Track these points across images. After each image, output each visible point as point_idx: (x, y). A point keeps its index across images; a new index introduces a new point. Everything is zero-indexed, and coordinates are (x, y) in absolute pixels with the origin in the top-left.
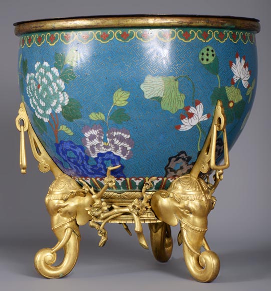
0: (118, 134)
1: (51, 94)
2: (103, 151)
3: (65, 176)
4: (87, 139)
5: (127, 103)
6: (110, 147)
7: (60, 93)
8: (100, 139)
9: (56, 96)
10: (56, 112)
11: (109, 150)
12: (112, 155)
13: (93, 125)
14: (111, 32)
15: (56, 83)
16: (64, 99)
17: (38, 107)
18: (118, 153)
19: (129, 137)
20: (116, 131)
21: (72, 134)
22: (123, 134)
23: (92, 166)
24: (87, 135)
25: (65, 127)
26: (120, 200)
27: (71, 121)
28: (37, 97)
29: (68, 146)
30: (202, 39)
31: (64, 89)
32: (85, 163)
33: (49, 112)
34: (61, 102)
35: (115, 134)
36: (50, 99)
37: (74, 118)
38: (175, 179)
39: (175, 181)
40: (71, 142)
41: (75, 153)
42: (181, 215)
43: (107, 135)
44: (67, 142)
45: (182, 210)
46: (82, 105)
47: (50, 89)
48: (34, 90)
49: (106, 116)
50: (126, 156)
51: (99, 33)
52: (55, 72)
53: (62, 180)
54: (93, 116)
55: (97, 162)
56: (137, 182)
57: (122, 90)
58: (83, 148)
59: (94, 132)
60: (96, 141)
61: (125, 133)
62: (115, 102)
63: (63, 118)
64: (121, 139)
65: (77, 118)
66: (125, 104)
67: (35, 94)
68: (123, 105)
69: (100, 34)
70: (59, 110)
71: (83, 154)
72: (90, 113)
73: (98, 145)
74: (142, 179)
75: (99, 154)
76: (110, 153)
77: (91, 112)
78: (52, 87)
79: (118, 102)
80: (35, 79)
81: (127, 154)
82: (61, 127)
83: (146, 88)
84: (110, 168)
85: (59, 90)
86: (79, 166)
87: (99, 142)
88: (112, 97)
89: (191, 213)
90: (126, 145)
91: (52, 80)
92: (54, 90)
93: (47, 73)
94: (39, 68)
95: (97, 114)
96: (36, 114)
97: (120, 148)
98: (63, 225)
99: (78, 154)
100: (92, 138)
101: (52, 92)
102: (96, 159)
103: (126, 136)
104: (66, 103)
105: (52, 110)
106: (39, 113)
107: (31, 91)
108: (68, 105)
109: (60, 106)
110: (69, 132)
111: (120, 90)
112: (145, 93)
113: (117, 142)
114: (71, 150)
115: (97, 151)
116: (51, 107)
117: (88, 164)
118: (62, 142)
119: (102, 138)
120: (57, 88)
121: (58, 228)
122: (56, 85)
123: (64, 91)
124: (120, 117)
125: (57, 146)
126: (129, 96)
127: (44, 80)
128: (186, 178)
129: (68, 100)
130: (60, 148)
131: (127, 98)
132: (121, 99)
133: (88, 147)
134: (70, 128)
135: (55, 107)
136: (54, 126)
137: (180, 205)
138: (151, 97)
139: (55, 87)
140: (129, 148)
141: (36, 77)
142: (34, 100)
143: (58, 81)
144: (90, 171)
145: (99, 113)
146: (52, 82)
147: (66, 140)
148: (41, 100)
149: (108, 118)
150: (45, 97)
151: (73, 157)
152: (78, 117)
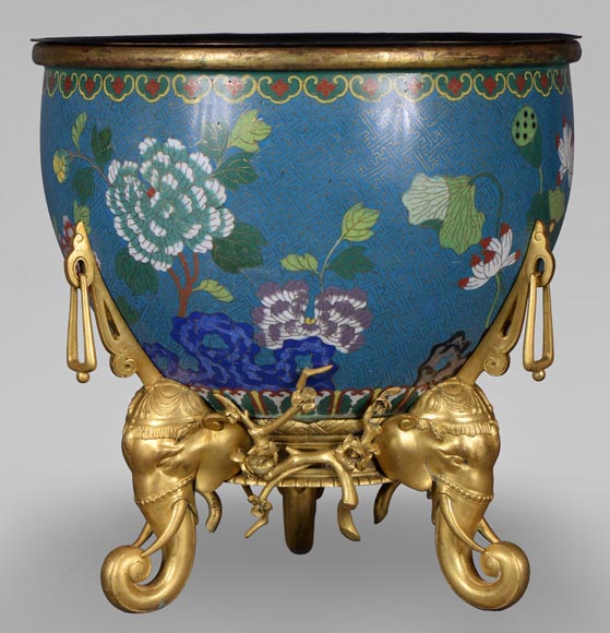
0: (340, 299)
1: (186, 211)
2: (299, 335)
3: (171, 383)
4: (267, 311)
5: (371, 233)
6: (318, 327)
7: (212, 210)
8: (297, 311)
9: (200, 216)
10: (196, 251)
11: (314, 334)
12: (317, 345)
13: (287, 281)
14: (340, 80)
15: (204, 188)
16: (223, 223)
17: (141, 238)
18: (333, 341)
19: (364, 305)
20: (338, 295)
21: (231, 298)
22: (352, 301)
23: (261, 367)
24: (268, 301)
25: (216, 283)
26: (306, 437)
27: (232, 272)
28: (141, 215)
29: (210, 325)
30: (515, 92)
31: (223, 201)
32: (246, 360)
33: (176, 249)
34: (213, 229)
35: (334, 300)
36: (183, 223)
37: (243, 265)
38: (429, 388)
39: (430, 393)
40: (222, 316)
41: (227, 339)
42: (442, 466)
43: (316, 302)
44: (210, 315)
45: (447, 457)
46: (267, 238)
47: (186, 200)
48: (134, 198)
49: (320, 263)
50: (348, 346)
51: (313, 80)
52: (200, 162)
53: (168, 395)
54: (291, 263)
55: (278, 359)
56: (355, 399)
57: (364, 207)
58: (250, 329)
59: (288, 296)
60: (287, 315)
61: (357, 299)
62: (344, 231)
63: (213, 263)
64: (346, 310)
65: (251, 266)
66: (366, 236)
67: (137, 209)
68: (362, 239)
69: (316, 82)
70: (206, 246)
71: (248, 342)
72: (284, 255)
73: (290, 325)
74: (367, 392)
75: (288, 343)
76: (315, 339)
77: (288, 253)
78: (192, 196)
79: (352, 233)
80: (138, 175)
81: (352, 342)
82: (203, 284)
83: (413, 201)
84: (308, 372)
85: (211, 202)
86: (227, 365)
87: (292, 317)
88: (341, 221)
89: (466, 462)
90: (353, 323)
91: (192, 180)
92: (195, 202)
93: (178, 165)
94: (152, 151)
95: (301, 258)
96: (132, 251)
97: (339, 330)
98: (169, 494)
99: (234, 340)
100: (279, 308)
101: (189, 208)
102: (277, 353)
103: (358, 305)
104: (226, 232)
105: (186, 247)
106: (140, 250)
107: (123, 201)
108: (230, 237)
109: (208, 237)
110: (225, 295)
111: (358, 206)
112: (411, 213)
113: (335, 316)
114: (217, 332)
115: (285, 335)
116: (184, 239)
117: (252, 362)
118: (195, 315)
119: (304, 308)
120: (205, 199)
121: (158, 500)
122: (202, 191)
123: (224, 206)
124: (351, 265)
125: (179, 322)
126: (378, 219)
127: (169, 180)
128: (454, 386)
129: (232, 227)
130: (184, 328)
131: (372, 224)
132: (359, 226)
133: (265, 327)
134: (227, 286)
135: (195, 241)
136: (183, 281)
137: (445, 447)
138: (421, 221)
139: (198, 197)
140: (359, 330)
141: (142, 171)
142: (131, 222)
143: (208, 184)
144: (252, 376)
145: (307, 255)
146: (192, 185)
147: (210, 312)
148: (153, 224)
149: (326, 265)
150: (167, 216)
151: (219, 347)
152: (252, 264)
